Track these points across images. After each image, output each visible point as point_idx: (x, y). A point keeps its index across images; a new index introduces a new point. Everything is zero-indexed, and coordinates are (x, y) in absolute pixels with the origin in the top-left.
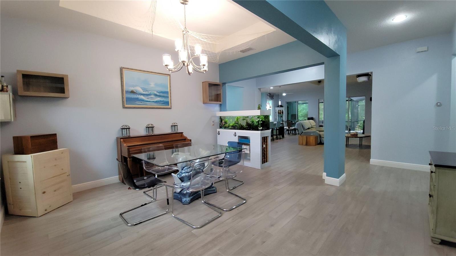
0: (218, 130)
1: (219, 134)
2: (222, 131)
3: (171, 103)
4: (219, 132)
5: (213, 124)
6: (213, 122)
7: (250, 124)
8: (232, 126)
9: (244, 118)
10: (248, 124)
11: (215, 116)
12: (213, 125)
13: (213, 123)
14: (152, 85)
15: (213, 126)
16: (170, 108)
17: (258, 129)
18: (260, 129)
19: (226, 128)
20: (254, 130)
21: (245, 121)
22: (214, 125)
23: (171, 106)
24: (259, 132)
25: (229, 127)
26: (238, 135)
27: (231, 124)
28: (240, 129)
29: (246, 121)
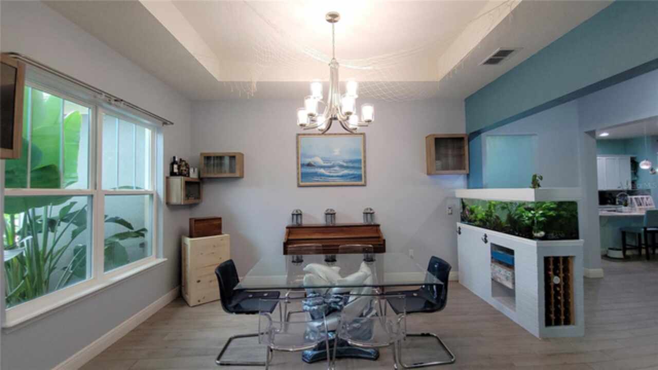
0: (459, 224)
1: (460, 233)
2: (464, 227)
3: (365, 177)
4: (460, 228)
5: (450, 212)
6: (449, 208)
7: (515, 220)
8: (481, 220)
9: (505, 206)
10: (510, 219)
11: (455, 198)
12: (449, 214)
13: (450, 210)
14: (337, 152)
15: (450, 216)
16: (364, 185)
17: (533, 235)
18: (535, 235)
19: (470, 222)
20: (522, 236)
21: (506, 212)
22: (451, 214)
23: (365, 182)
24: (533, 243)
25: (475, 221)
26: (490, 240)
27: (479, 216)
28: (494, 229)
29: (508, 212)
